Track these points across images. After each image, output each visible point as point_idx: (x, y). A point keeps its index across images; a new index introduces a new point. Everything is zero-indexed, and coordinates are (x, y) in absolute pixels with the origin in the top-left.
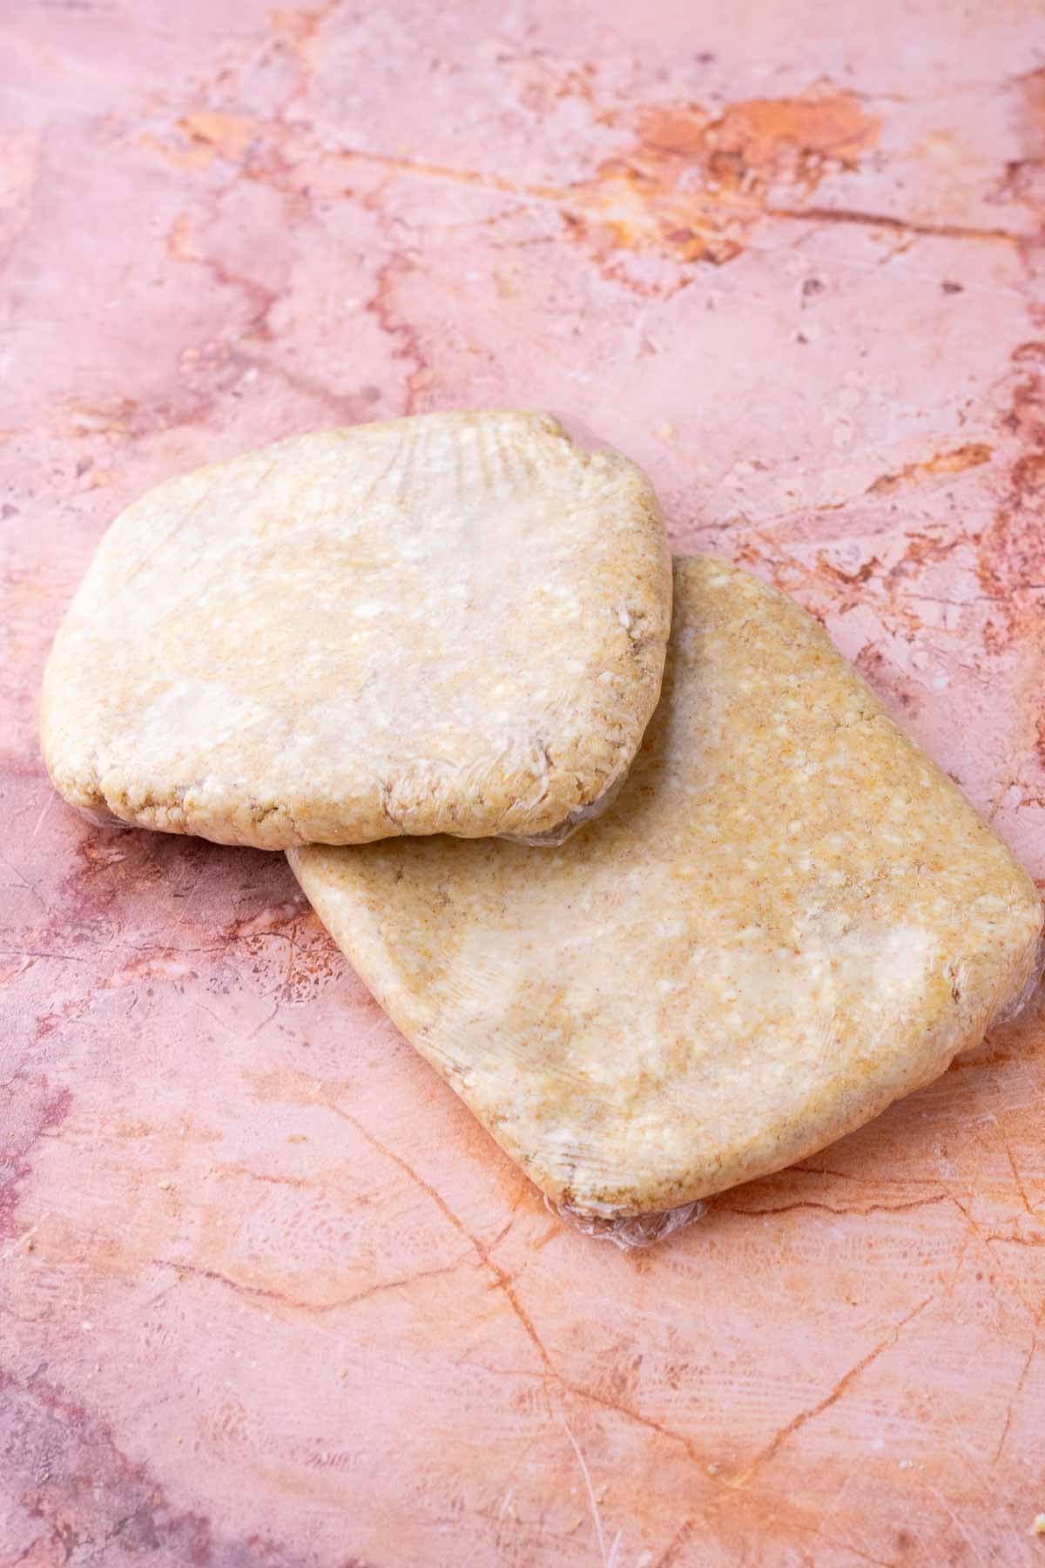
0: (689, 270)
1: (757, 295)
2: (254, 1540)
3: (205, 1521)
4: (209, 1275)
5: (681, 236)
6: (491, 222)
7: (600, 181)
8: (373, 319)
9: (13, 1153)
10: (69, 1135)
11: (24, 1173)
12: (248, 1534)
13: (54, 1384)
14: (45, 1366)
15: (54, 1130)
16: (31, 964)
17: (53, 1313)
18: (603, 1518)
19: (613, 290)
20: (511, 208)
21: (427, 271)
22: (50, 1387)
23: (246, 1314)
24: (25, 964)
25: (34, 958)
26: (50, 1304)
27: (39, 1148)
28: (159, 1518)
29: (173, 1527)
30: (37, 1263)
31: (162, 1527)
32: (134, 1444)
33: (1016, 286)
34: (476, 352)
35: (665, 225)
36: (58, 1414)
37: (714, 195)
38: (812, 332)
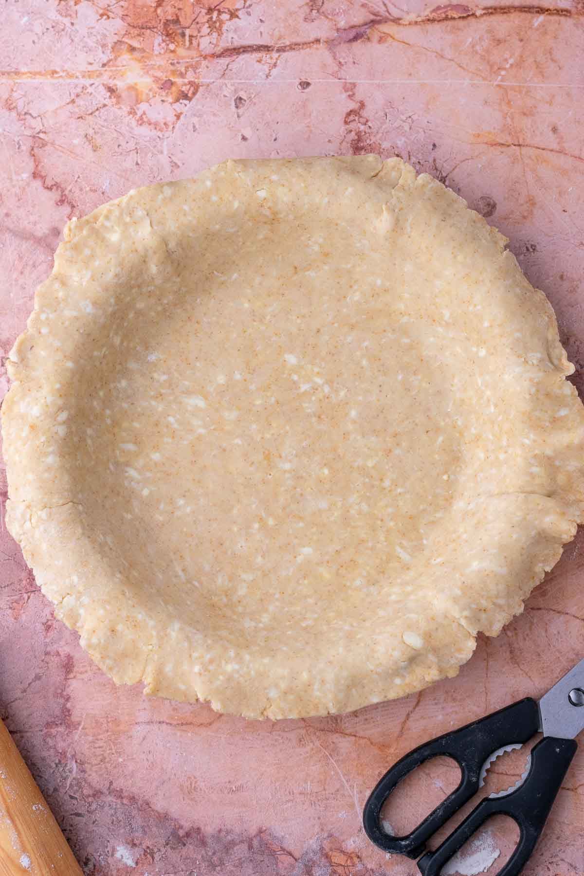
0: (178, 107)
1: (214, 115)
2: (220, 831)
3: (198, 829)
4: (160, 723)
5: (167, 85)
6: (73, 101)
7: (116, 58)
8: (38, 183)
9: (59, 691)
10: (79, 676)
11: (68, 699)
12: (217, 829)
13: (118, 789)
14: (111, 783)
15: (71, 676)
16: (29, 598)
17: (105, 758)
18: (347, 781)
19: (144, 131)
20: (79, 90)
21: (53, 144)
22: (117, 791)
23: (181, 736)
24: (26, 598)
25: (29, 594)
26: (102, 754)
27: (69, 686)
28: (181, 833)
29: (188, 835)
30: (90, 738)
31: (183, 837)
32: (159, 804)
33: (334, 75)
34: (95, 191)
35: (157, 79)
36: (125, 801)
37: (173, 52)
38: (248, 133)
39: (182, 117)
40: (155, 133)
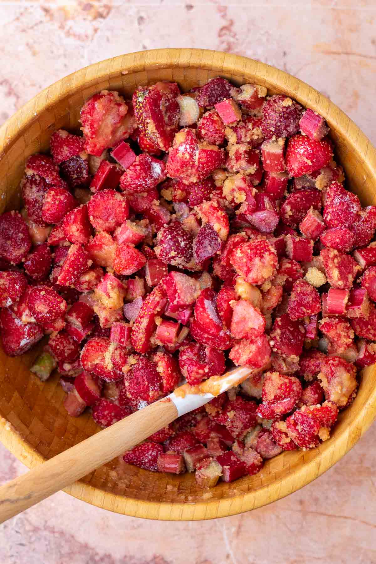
0: (95, 24)
1: (122, 30)
3: (110, 555)
5: (87, 7)
12: (123, 556)
13: (51, 526)
29: (102, 559)
31: (99, 561)
34: (34, 85)
35: (80, 3)
38: (147, 44)
39: (99, 32)
40: (78, 43)
